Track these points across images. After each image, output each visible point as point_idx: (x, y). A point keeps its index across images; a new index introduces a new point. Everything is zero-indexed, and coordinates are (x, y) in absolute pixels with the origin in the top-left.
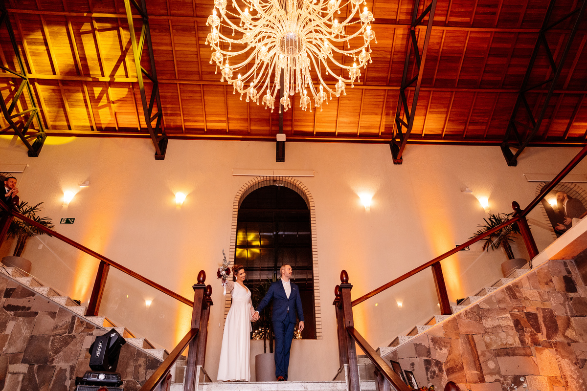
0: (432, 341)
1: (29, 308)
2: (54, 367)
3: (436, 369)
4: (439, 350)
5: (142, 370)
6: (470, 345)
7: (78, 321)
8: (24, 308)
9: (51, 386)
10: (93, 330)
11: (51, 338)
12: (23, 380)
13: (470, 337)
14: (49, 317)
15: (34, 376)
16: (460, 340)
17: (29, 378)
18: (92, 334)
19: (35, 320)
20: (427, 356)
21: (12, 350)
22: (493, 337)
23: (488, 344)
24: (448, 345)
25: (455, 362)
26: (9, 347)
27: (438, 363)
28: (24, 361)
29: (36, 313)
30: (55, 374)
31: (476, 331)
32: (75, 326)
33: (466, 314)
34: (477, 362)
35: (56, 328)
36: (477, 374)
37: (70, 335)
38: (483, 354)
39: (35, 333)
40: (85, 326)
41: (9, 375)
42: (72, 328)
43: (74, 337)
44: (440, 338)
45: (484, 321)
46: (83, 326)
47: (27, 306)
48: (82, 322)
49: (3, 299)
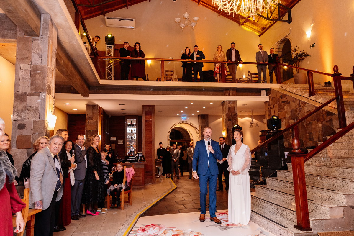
1: (287, 101)
5: (325, 117)
10: (306, 104)
14: (293, 102)
18: (306, 106)
19: (290, 104)
21: (288, 116)
26: (287, 115)
28: (292, 119)
29: (290, 102)
35: (296, 106)
39: (291, 109)
42: (300, 105)
43: (301, 108)
47: (287, 100)
48: (302, 102)
49: (281, 99)
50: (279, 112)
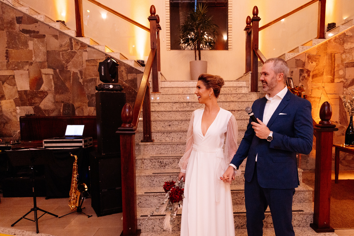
0: (308, 58)
1: (38, 32)
2: (69, 71)
3: (306, 75)
4: (310, 63)
6: (332, 60)
7: (74, 42)
8: (34, 32)
9: (71, 82)
10: (86, 48)
11: (61, 53)
12: (53, 78)
13: (333, 55)
14: (54, 38)
15: (59, 76)
16: (326, 57)
17: (56, 77)
18: (86, 51)
19: (46, 40)
20: (302, 67)
21: (38, 60)
22: (348, 55)
23: (343, 59)
24: (318, 60)
25: (319, 71)
26: (36, 58)
27: (308, 72)
28: (49, 67)
29: (44, 36)
30: (71, 75)
31: (338, 51)
32: (73, 45)
33: (335, 40)
34: (333, 71)
35: (61, 46)
36: (331, 78)
37: (72, 51)
38: (338, 66)
39: (49, 49)
40: (80, 45)
41: (44, 75)
42: (72, 46)
43: (75, 53)
44: (313, 56)
45: (345, 44)
46: (79, 45)
47: (36, 30)
48: (77, 43)
49: (18, 25)
50: (8, 47)
